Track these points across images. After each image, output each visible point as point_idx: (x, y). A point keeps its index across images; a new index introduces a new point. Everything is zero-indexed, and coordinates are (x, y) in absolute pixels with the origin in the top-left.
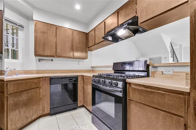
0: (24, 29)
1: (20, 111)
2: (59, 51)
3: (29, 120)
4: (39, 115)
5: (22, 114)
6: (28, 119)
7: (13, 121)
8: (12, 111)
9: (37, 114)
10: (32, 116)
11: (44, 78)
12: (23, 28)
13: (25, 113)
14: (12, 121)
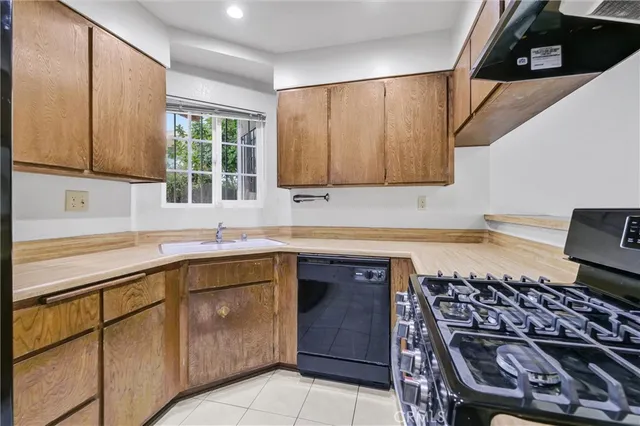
0: (266, 121)
1: (215, 338)
2: (337, 166)
3: (240, 368)
4: (269, 362)
5: (222, 346)
6: (236, 364)
7: (201, 358)
8: (199, 334)
9: (261, 356)
10: (248, 358)
11: (283, 255)
12: (264, 118)
13: (228, 344)
14: (197, 357)
